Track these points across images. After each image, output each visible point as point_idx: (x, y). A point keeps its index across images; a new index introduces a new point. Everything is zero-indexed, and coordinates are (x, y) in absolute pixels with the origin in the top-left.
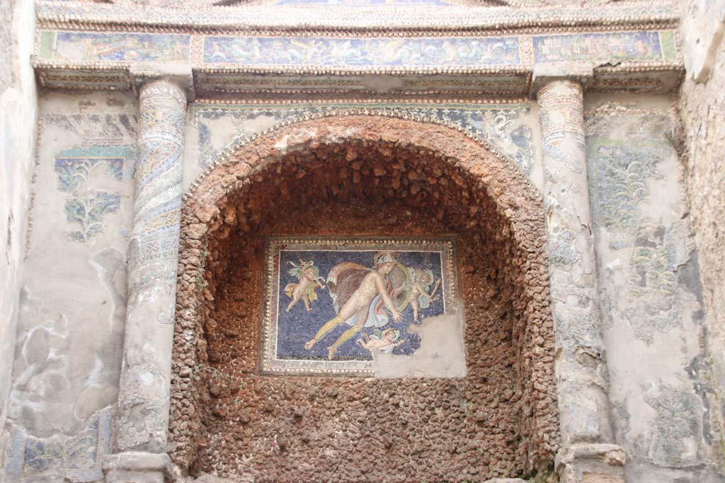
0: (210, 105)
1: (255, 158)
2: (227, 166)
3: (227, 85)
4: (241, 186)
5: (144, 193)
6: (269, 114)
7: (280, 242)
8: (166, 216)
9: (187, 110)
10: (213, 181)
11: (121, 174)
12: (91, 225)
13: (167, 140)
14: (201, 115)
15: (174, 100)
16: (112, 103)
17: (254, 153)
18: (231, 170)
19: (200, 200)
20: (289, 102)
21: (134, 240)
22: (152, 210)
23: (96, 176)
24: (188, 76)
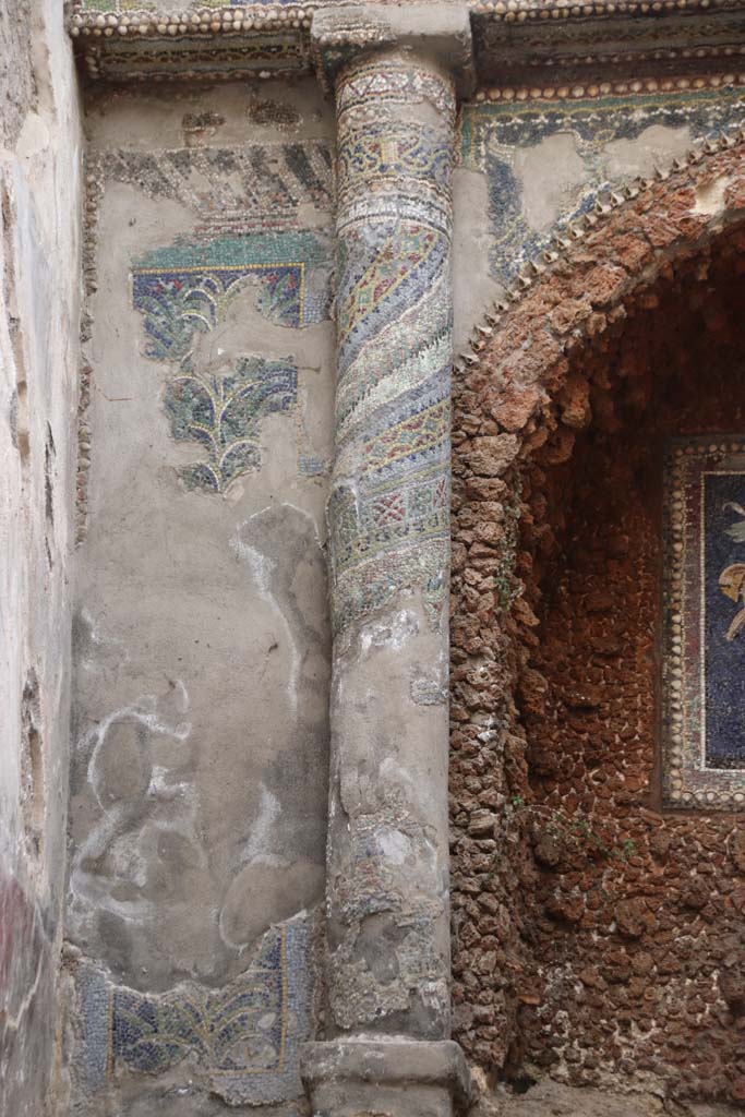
0: (516, 104)
1: (639, 249)
2: (567, 277)
3: (560, 49)
4: (603, 328)
5: (359, 364)
6: (674, 121)
7: (701, 449)
8: (418, 425)
9: (455, 127)
10: (531, 318)
11: (297, 309)
12: (230, 448)
13: (414, 218)
14: (494, 137)
15: (425, 106)
16: (263, 113)
17: (633, 237)
18: (577, 286)
19: (498, 372)
21: (341, 489)
22: (382, 410)
23: (233, 317)
24: (461, 36)
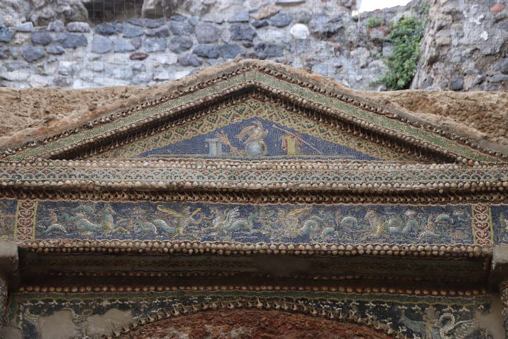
0: (41, 295)
3: (66, 268)
6: (123, 307)
9: (7, 305)
14: (28, 311)
20: (152, 288)
24: (13, 258)
